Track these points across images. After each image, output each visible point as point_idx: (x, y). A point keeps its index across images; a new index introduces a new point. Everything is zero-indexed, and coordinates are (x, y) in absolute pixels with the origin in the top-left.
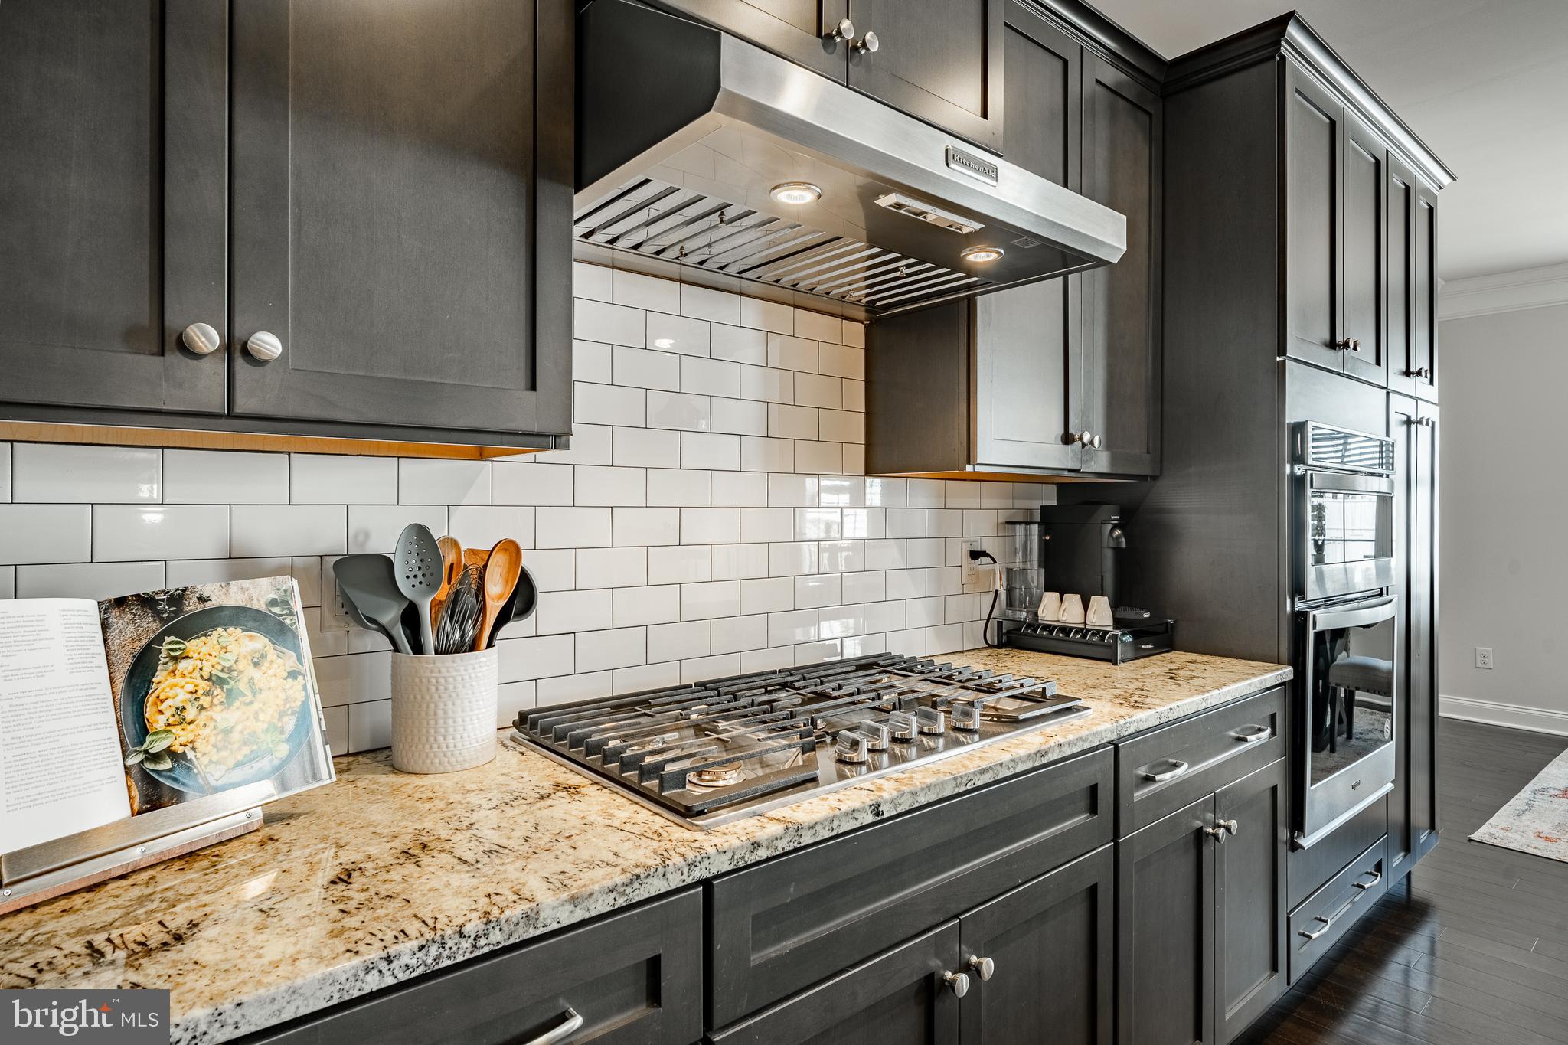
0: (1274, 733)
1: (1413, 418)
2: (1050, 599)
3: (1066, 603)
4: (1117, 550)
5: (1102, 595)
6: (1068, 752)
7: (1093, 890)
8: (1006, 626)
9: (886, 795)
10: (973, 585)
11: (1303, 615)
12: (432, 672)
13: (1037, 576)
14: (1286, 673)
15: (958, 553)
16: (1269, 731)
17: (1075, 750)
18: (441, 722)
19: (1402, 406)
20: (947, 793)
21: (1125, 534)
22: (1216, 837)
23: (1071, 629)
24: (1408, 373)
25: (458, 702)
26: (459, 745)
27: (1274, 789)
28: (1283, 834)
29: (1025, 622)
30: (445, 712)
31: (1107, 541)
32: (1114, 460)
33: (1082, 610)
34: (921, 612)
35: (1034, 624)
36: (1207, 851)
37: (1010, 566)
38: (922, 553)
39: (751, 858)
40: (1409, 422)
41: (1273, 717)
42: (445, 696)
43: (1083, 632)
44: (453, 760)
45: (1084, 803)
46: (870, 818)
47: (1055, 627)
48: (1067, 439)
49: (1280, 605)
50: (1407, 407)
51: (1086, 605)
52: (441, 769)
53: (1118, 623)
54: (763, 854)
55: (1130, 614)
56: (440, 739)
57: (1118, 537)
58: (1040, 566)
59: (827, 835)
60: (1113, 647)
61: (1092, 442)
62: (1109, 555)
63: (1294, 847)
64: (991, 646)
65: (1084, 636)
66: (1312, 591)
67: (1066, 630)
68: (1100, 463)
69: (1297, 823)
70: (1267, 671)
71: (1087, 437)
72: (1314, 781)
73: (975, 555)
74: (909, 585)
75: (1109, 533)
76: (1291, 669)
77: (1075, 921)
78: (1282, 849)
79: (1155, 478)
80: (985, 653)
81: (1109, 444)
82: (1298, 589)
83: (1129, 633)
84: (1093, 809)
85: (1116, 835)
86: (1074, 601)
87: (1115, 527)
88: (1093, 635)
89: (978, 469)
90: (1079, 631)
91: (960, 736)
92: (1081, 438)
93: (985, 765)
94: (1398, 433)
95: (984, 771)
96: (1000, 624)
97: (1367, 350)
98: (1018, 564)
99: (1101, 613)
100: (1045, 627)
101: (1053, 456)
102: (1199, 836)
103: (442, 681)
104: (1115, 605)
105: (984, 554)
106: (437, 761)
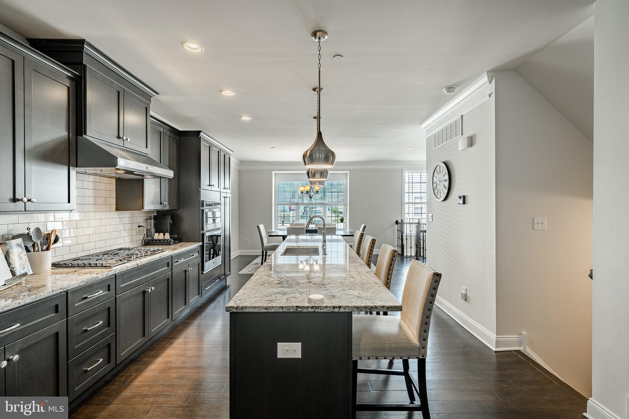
0: (199, 254)
1: (226, 196)
2: (157, 234)
3: (160, 235)
4: (170, 224)
5: (167, 233)
6: (164, 257)
7: (168, 279)
8: (146, 241)
9: (139, 263)
10: (139, 233)
11: (204, 233)
12: (41, 255)
13: (153, 230)
14: (201, 243)
15: (136, 226)
16: (198, 253)
17: (166, 256)
18: (43, 264)
19: (223, 195)
20: (147, 263)
21: (172, 221)
22: (188, 271)
23: (161, 240)
24: (224, 188)
25: (47, 260)
26: (47, 268)
27: (199, 264)
28: (200, 272)
29: (150, 240)
30: (44, 262)
31: (168, 222)
32: (170, 207)
33: (163, 236)
34: (127, 239)
35: (153, 240)
36: (187, 273)
37: (147, 228)
38: (128, 227)
39: (122, 271)
40: (225, 197)
41: (199, 251)
42: (44, 259)
43: (164, 240)
44: (46, 271)
45: (167, 265)
46: (137, 266)
47: (157, 240)
48: (161, 203)
49: (200, 232)
50: (224, 195)
51: (164, 235)
52: (43, 273)
53: (171, 238)
54: (123, 270)
55: (173, 236)
56: (43, 267)
57: (171, 221)
58: (154, 228)
59: (131, 268)
60: (170, 242)
61: (166, 204)
62: (169, 225)
63: (202, 273)
64: (143, 245)
65: (164, 241)
66: (205, 229)
67: (160, 240)
68: (167, 208)
69: (203, 269)
70: (198, 243)
71: (165, 203)
72: (206, 262)
73: (139, 226)
74: (124, 234)
75: (169, 221)
76: (202, 243)
77: (165, 284)
78: (200, 274)
79: (178, 209)
80: (142, 247)
81: (169, 204)
82: (203, 229)
83: (173, 240)
84: (168, 266)
85: (172, 270)
86: (162, 234)
87: (170, 219)
88: (166, 241)
89: (144, 210)
90: (163, 240)
91: (146, 256)
92: (164, 203)
93: (152, 258)
94: (223, 199)
95: (152, 259)
96: (145, 241)
97: (216, 185)
98: (149, 227)
99: (167, 236)
100: (156, 240)
101: (159, 207)
102: (186, 271)
103: (44, 256)
104: (170, 235)
105: (142, 226)
106: (42, 271)
